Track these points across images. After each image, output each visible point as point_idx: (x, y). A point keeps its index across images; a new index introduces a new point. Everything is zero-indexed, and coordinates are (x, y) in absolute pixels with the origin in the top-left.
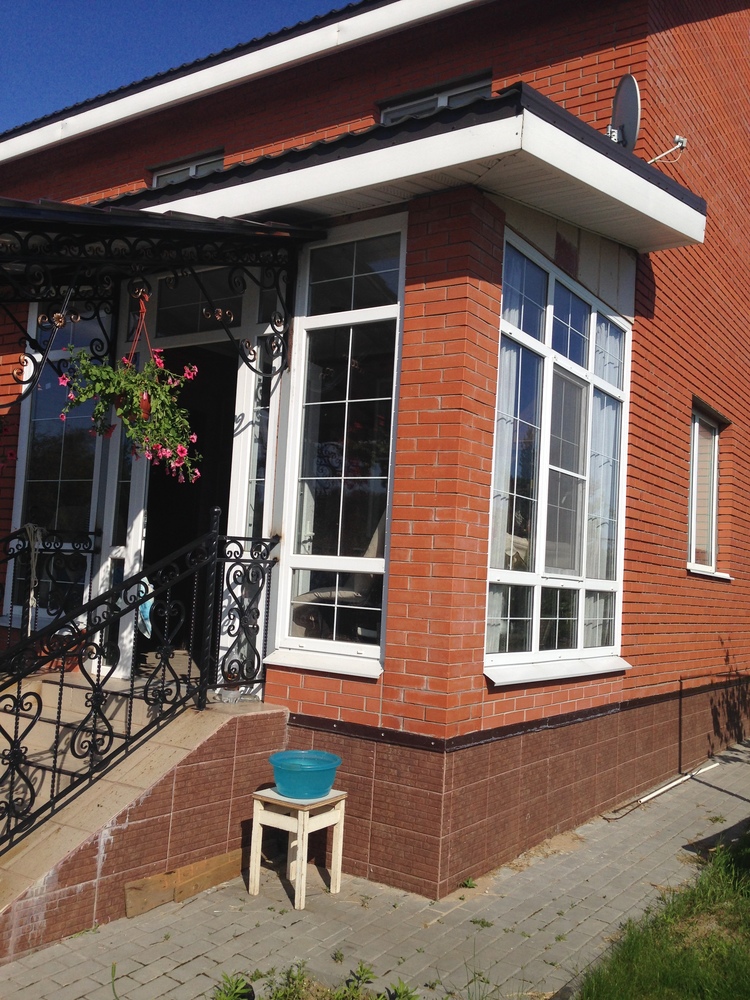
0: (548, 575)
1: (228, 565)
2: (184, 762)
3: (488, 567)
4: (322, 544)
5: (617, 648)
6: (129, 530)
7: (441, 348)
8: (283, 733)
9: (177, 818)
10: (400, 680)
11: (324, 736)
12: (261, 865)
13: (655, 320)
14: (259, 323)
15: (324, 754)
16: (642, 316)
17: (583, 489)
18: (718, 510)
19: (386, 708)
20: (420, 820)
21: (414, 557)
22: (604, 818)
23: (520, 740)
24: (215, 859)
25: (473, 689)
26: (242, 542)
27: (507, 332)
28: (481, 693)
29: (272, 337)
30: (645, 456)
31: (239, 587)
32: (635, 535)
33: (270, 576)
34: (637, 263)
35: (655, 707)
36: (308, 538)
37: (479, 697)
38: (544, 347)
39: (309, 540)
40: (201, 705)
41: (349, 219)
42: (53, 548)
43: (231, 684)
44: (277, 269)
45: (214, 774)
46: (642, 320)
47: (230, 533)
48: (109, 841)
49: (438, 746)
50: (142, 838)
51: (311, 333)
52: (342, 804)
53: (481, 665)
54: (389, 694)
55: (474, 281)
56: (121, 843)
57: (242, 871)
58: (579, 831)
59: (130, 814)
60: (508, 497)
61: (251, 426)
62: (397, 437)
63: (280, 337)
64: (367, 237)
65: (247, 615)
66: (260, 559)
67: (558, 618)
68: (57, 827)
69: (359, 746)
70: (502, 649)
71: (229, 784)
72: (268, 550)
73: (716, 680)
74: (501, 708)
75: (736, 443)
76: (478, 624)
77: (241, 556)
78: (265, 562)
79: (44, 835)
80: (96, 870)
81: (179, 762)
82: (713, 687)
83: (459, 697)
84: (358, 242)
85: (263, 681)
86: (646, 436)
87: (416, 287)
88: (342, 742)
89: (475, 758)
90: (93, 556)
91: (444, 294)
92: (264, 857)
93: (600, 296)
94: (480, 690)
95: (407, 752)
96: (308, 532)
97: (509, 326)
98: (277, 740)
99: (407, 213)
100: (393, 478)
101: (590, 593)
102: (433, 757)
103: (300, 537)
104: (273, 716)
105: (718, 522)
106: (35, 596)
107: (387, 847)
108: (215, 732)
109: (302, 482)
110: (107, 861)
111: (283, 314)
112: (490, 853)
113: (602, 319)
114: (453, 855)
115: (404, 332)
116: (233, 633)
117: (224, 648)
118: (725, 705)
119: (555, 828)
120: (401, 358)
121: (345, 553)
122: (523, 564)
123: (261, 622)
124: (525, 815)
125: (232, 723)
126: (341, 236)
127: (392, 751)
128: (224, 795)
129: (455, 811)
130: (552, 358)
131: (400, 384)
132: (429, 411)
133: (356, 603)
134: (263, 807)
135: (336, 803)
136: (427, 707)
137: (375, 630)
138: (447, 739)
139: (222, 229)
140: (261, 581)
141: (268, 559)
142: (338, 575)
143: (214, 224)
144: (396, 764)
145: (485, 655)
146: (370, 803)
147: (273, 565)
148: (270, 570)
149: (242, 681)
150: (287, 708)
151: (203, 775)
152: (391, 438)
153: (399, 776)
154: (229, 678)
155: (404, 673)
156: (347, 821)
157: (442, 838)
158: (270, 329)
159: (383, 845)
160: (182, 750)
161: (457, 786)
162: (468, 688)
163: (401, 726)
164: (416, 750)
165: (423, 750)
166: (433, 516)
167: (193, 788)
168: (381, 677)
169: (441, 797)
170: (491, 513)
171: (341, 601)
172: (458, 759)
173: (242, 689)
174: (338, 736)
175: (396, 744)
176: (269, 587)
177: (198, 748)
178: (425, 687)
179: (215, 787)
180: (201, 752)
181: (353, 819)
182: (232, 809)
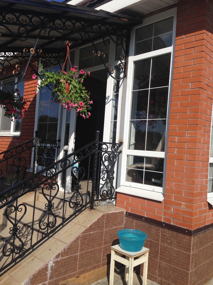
1: (103, 153)
2: (84, 232)
3: (209, 156)
4: (138, 145)
6: (69, 140)
7: (192, 62)
8: (123, 219)
9: (81, 255)
10: (171, 203)
11: (140, 222)
12: (115, 272)
14: (115, 61)
15: (140, 232)
19: (165, 214)
20: (180, 263)
21: (178, 152)
24: (96, 270)
25: (203, 208)
26: (108, 145)
28: (206, 210)
29: (120, 65)
31: (107, 162)
33: (118, 158)
36: (133, 143)
37: (205, 211)
39: (133, 144)
40: (92, 208)
41: (152, 14)
42: (43, 146)
43: (104, 199)
44: (122, 37)
45: (95, 237)
47: (104, 141)
48: (52, 266)
49: (189, 233)
50: (66, 264)
51: (135, 62)
52: (148, 254)
53: (207, 198)
54: (167, 208)
55: (207, 32)
56: (58, 266)
57: (107, 274)
59: (61, 254)
61: (112, 100)
62: (171, 102)
63: (123, 65)
64: (159, 20)
65: (110, 172)
66: (115, 151)
68: (33, 257)
69: (154, 229)
71: (102, 240)
72: (118, 148)
76: (205, 181)
77: (107, 150)
78: (117, 152)
79: (28, 261)
80: (47, 278)
81: (81, 232)
83: (198, 212)
84: (155, 23)
85: (115, 198)
87: (181, 37)
88: (147, 226)
89: (204, 237)
90: (57, 149)
91: (193, 38)
92: (116, 268)
94: (206, 209)
95: (175, 233)
96: (133, 141)
98: (121, 222)
99: (177, 8)
100: (169, 119)
102: (187, 237)
103: (130, 143)
104: (119, 213)
106: (37, 163)
107: (165, 272)
108: (96, 220)
109: (131, 122)
110: (51, 274)
111: (124, 56)
114: (194, 278)
115: (174, 57)
116: (104, 179)
117: (102, 184)
120: (173, 68)
121: (148, 150)
123: (115, 175)
125: (103, 216)
126: (147, 22)
127: (168, 233)
128: (100, 245)
129: (195, 260)
131: (172, 79)
132: (185, 90)
133: (152, 169)
134: (115, 253)
135: (145, 254)
136: (184, 216)
137: (160, 180)
138: (193, 230)
139: (100, 15)
140: (115, 159)
141: (118, 151)
142: (145, 158)
143: (97, 13)
144: (170, 238)
145: (208, 193)
146: (159, 252)
147: (120, 154)
148: (119, 155)
149: (108, 198)
150: (125, 210)
151: (92, 237)
152: (168, 103)
153: (171, 243)
154: (103, 197)
155: (173, 200)
156: (149, 258)
157: (190, 271)
158: (119, 62)
159: (164, 270)
160: (83, 227)
161: (196, 249)
162: (201, 208)
163: (172, 222)
164: (178, 233)
165: (182, 233)
166: (187, 135)
167: (88, 242)
168: (163, 201)
169: (190, 255)
170: (211, 134)
171: (146, 168)
172: (197, 238)
173: (108, 201)
174: (145, 223)
175: (170, 230)
176: (118, 162)
177: (89, 227)
178: (183, 207)
179: (96, 242)
180: (91, 228)
181: (151, 258)
182: (103, 250)
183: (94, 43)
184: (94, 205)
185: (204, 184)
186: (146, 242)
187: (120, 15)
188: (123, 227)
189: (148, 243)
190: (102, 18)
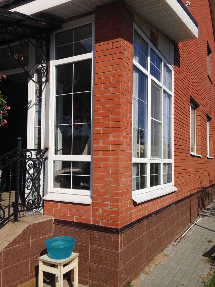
0: (152, 159)
1: (27, 160)
2: (7, 247)
3: (132, 157)
4: (66, 151)
5: (172, 183)
7: (111, 68)
8: (52, 227)
9: (4, 271)
10: (99, 205)
11: (69, 228)
13: (180, 68)
14: (36, 64)
15: (69, 238)
16: (177, 66)
17: (161, 127)
18: (196, 134)
19: (94, 216)
20: (110, 262)
21: (103, 154)
22: (172, 245)
23: (145, 222)
25: (129, 206)
26: (33, 152)
27: (136, 64)
28: (132, 207)
29: (41, 69)
30: (179, 115)
31: (32, 169)
32: (177, 143)
33: (44, 164)
34: (175, 47)
35: (184, 202)
36: (60, 149)
37: (130, 209)
38: (147, 72)
39: (61, 149)
40: (16, 220)
41: (70, 19)
43: (30, 209)
44: (42, 41)
45: (21, 250)
46: (177, 67)
47: (28, 148)
49: (117, 232)
51: (57, 67)
52: (77, 259)
53: (131, 196)
54: (95, 210)
55: (123, 40)
58: (165, 252)
60: (137, 130)
61: (34, 105)
62: (94, 106)
63: (44, 69)
64: (78, 26)
65: (35, 180)
66: (40, 158)
67: (155, 174)
69: (83, 232)
70: (137, 189)
71: (29, 252)
72: (43, 154)
73: (199, 190)
74: (138, 211)
75: (201, 112)
76: (129, 180)
77: (31, 157)
78: (42, 159)
81: (4, 247)
82: (198, 192)
83: (124, 210)
84: (74, 28)
85: (43, 206)
86: (179, 108)
87: (99, 44)
88: (76, 230)
89: (131, 233)
91: (111, 46)
93: (165, 56)
94: (131, 206)
95: (103, 234)
96: (60, 146)
97: (136, 62)
98: (49, 231)
99: (94, 14)
100: (93, 123)
101: (164, 164)
102: (115, 236)
103: (56, 148)
104: (47, 221)
105: (197, 138)
107: (96, 273)
108: (21, 232)
109: (56, 127)
111: (45, 59)
112: (137, 269)
113: (165, 66)
114: (123, 275)
115: (95, 63)
116: (29, 188)
118: (201, 198)
119: (157, 252)
120: (94, 74)
121: (74, 154)
122: (143, 155)
123: (41, 183)
124: (148, 251)
125: (28, 227)
126: (67, 27)
127: (97, 234)
128: (26, 257)
129: (124, 257)
130: (150, 77)
131: (94, 85)
132: (107, 95)
133: (80, 173)
134: (43, 264)
135: (74, 259)
136: (111, 215)
137: (88, 183)
138: (120, 228)
139: (15, 17)
140: (41, 166)
141: (44, 158)
142: (72, 163)
143: (11, 14)
144: (99, 239)
145: (132, 191)
146: (89, 255)
147: (46, 160)
148: (44, 162)
149: (34, 207)
150: (53, 217)
151: (16, 251)
152: (92, 107)
153: (100, 244)
154: (28, 207)
155: (101, 202)
156: (79, 263)
157: (119, 269)
158: (40, 66)
159: (95, 272)
160: (6, 242)
161: (124, 247)
162: (126, 206)
163: (100, 223)
164: (107, 233)
165: (110, 233)
166: (110, 137)
167: (12, 257)
168: (91, 204)
169: (118, 252)
170: (132, 136)
171: (74, 173)
172: (124, 236)
173: (35, 210)
174: (74, 228)
175: (99, 231)
176: (44, 169)
177: (13, 240)
178: (110, 207)
179: (22, 255)
180: (15, 242)
181: (82, 262)
182: (30, 262)
183: (10, 45)
184: (19, 216)
185: (128, 183)
186: (76, 247)
187: (37, 18)
188: (52, 235)
189: (78, 248)
190: (18, 20)
